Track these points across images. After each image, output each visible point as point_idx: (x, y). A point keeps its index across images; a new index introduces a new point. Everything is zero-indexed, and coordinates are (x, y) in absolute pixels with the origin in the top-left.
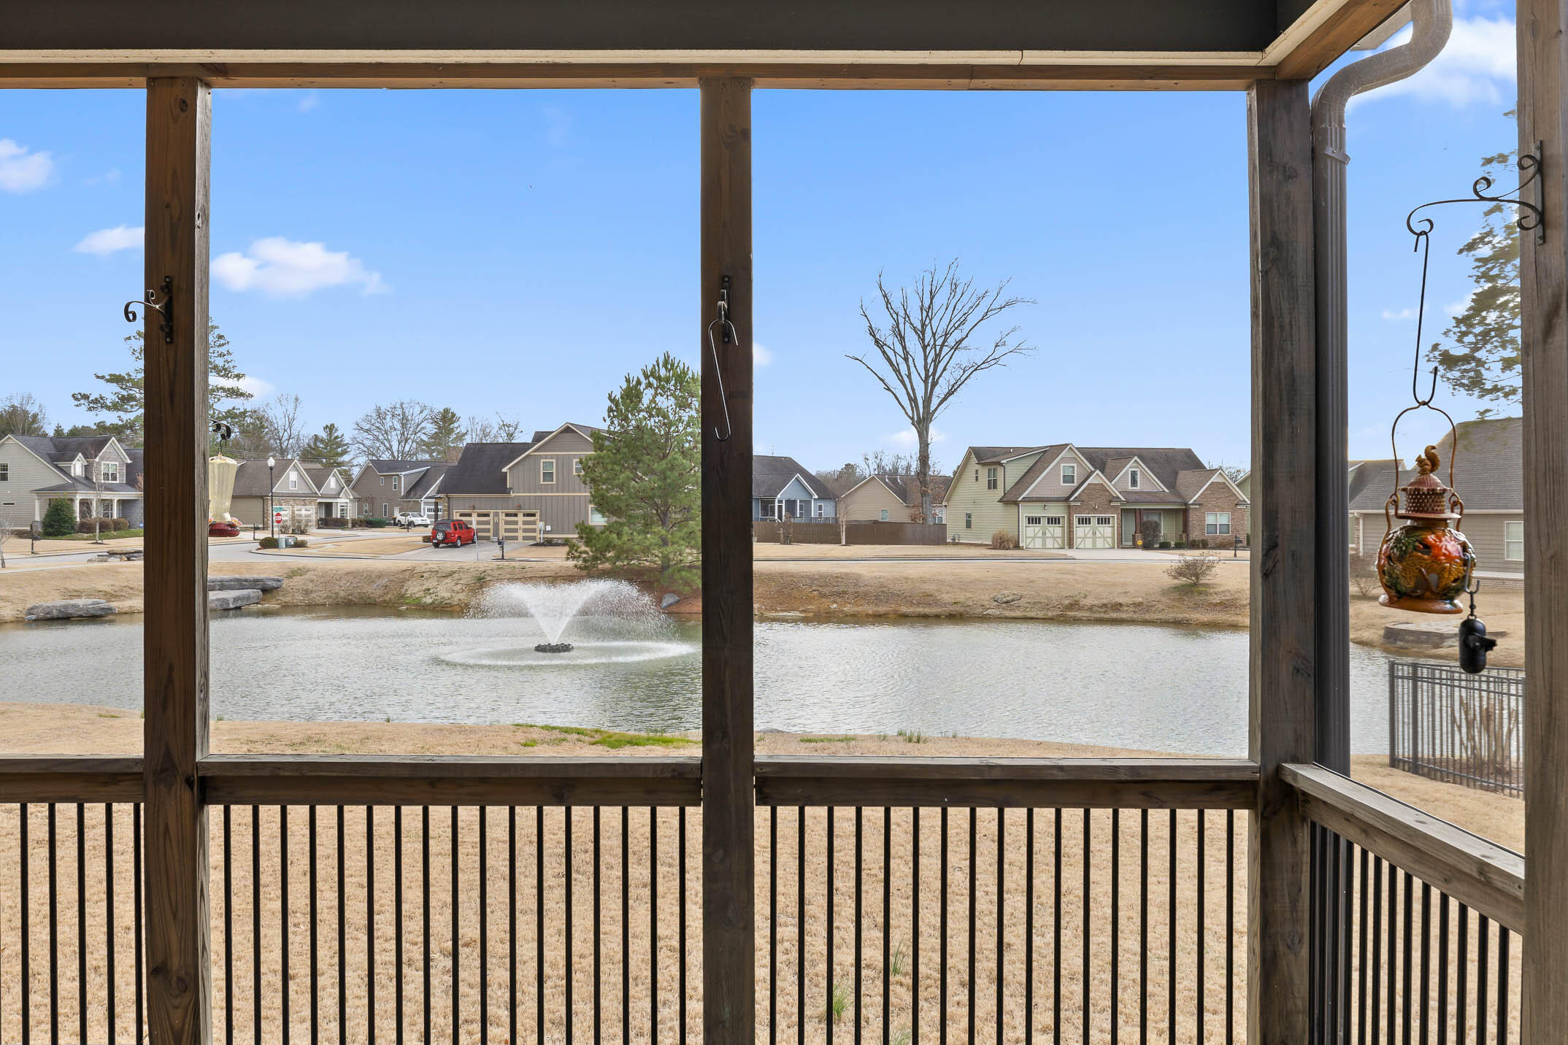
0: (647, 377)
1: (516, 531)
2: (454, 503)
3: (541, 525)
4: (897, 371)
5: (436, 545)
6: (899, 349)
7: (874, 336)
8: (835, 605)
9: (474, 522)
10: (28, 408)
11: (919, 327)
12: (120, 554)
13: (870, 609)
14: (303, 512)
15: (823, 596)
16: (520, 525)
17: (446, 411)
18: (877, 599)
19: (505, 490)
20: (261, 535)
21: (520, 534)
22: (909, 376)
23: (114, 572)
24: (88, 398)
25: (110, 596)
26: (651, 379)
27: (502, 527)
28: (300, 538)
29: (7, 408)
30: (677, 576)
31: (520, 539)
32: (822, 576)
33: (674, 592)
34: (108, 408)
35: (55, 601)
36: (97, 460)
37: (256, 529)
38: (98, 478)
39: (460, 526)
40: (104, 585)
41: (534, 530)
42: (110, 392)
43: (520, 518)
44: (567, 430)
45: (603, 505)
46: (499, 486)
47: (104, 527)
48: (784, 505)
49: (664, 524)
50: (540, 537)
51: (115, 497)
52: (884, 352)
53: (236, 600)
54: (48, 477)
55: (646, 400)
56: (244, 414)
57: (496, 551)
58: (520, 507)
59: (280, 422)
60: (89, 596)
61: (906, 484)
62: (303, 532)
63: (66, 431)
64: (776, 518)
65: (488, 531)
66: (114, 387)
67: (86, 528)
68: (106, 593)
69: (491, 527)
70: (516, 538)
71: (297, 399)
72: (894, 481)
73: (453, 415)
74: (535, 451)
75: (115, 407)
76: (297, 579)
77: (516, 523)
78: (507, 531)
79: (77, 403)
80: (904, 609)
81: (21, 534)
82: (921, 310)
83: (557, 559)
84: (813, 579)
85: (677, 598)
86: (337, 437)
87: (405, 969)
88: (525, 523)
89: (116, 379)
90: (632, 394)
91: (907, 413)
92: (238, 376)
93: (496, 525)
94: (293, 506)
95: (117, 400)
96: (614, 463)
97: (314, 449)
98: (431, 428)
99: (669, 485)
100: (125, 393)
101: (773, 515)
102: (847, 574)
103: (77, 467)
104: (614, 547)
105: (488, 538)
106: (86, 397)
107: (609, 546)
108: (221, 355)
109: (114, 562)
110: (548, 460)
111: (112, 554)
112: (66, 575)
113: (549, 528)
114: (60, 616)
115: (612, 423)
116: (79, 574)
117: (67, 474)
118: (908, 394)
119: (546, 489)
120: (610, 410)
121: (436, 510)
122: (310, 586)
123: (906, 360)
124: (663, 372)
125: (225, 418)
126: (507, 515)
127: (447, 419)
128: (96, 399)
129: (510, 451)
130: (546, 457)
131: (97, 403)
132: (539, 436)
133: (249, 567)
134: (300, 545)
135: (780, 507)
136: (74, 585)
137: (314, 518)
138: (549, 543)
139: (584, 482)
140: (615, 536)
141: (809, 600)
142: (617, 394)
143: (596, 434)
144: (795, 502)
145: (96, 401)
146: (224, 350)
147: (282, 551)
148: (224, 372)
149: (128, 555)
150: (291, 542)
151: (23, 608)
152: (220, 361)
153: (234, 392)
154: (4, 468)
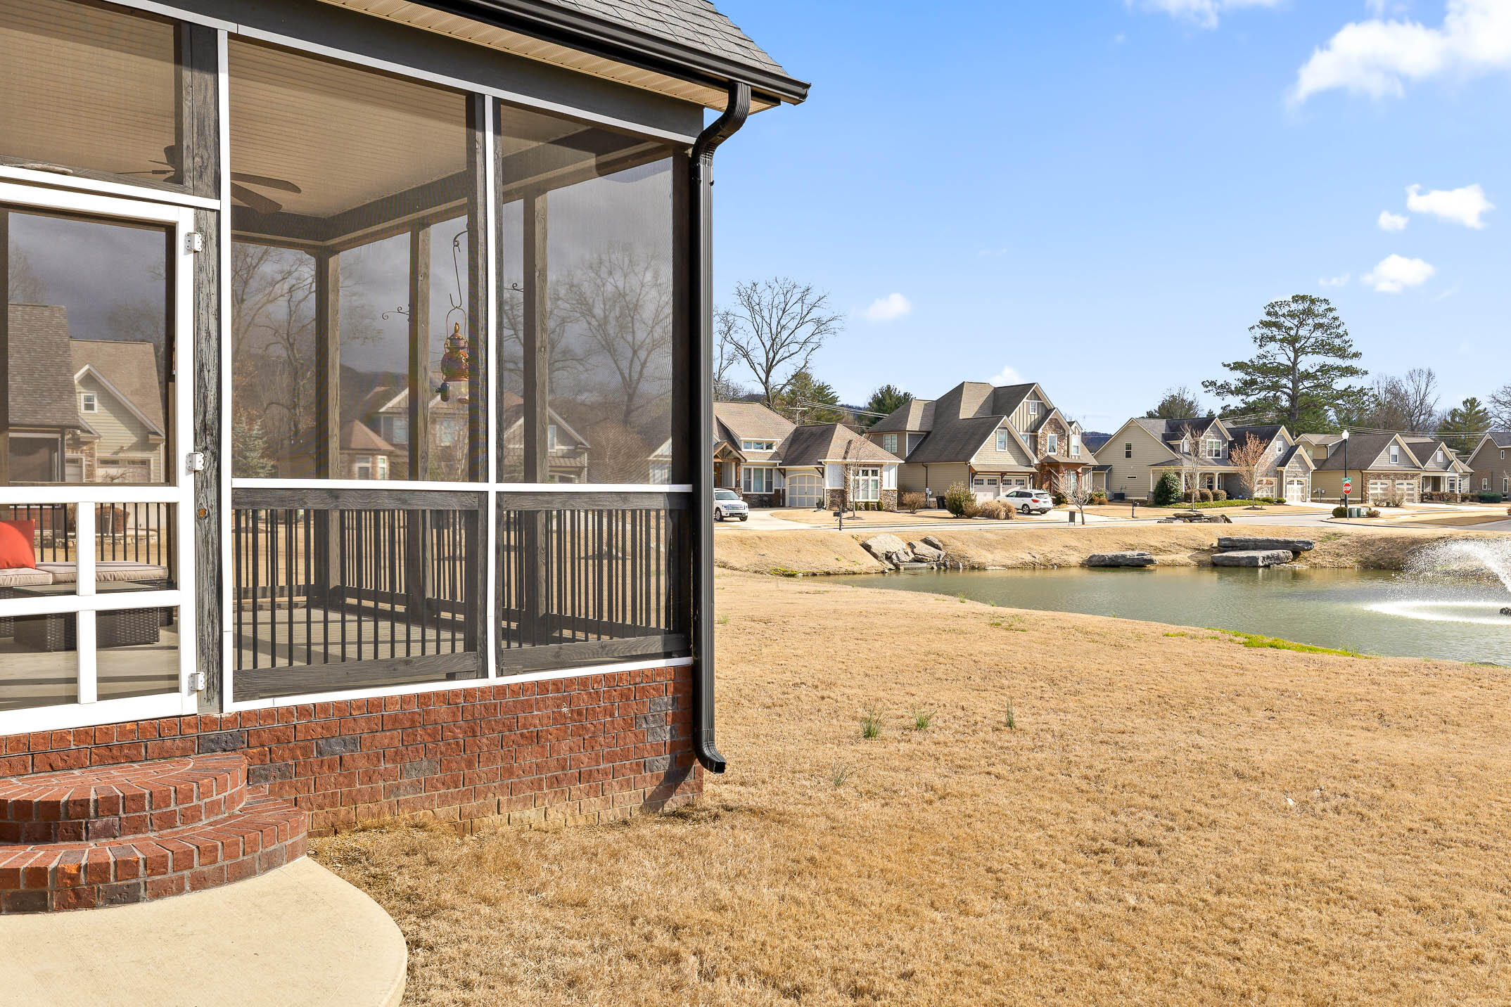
10: (1185, 398)
12: (1185, 517)
14: (1404, 486)
20: (1338, 506)
24: (1215, 384)
25: (1159, 550)
28: (1375, 509)
29: (1168, 399)
34: (1232, 393)
35: (1110, 551)
36: (1202, 438)
37: (1339, 500)
38: (1203, 455)
40: (1156, 541)
42: (1235, 378)
53: (1267, 558)
54: (1163, 454)
60: (1140, 549)
66: (1240, 375)
68: (1156, 548)
71: (1430, 374)
75: (1238, 392)
76: (1329, 543)
79: (1207, 389)
86: (1479, 412)
89: (1238, 366)
92: (1356, 355)
94: (1393, 481)
95: (1241, 385)
97: (1451, 425)
100: (1248, 378)
103: (1187, 444)
106: (1213, 383)
108: (1339, 336)
109: (1177, 522)
111: (1178, 517)
114: (1112, 563)
117: (1175, 450)
122: (1344, 551)
128: (1222, 385)
131: (1224, 389)
133: (1288, 533)
134: (1373, 515)
145: (1222, 387)
146: (1340, 331)
147: (1351, 521)
148: (1341, 352)
149: (1191, 519)
150: (1364, 512)
151: (1086, 556)
152: (1337, 342)
153: (1350, 371)
154: (1129, 447)
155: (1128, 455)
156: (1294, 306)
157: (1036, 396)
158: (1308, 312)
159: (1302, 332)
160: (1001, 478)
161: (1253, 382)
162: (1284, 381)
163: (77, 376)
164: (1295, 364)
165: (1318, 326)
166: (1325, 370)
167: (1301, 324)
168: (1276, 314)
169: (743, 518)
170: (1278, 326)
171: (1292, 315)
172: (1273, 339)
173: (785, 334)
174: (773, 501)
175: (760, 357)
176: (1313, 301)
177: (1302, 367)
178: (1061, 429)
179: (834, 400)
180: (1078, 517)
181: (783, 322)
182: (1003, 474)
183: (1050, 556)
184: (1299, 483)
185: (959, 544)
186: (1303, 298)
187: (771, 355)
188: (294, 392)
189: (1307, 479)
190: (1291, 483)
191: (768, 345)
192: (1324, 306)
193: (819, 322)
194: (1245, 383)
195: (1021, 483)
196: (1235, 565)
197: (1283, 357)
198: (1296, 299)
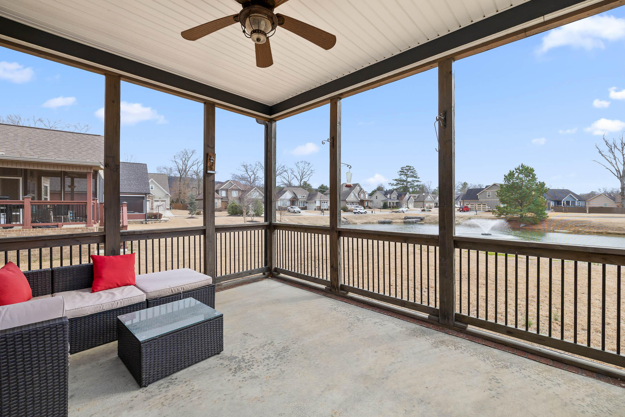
0: (516, 169)
1: (480, 208)
2: (465, 202)
3: (487, 207)
4: (611, 163)
5: (460, 211)
6: (612, 156)
7: (601, 154)
8: (581, 229)
9: (469, 206)
11: (621, 149)
13: (595, 231)
14: (431, 205)
15: (576, 226)
16: (482, 207)
17: (465, 183)
18: (598, 228)
19: (478, 199)
20: (422, 209)
21: (482, 209)
22: (616, 164)
23: (393, 215)
25: (393, 219)
26: (517, 170)
27: (477, 207)
28: (430, 209)
30: (525, 219)
31: (482, 210)
32: (576, 221)
33: (524, 223)
35: (383, 220)
36: (392, 195)
37: (421, 208)
38: (392, 198)
39: (466, 207)
40: (391, 217)
41: (485, 208)
42: (395, 182)
43: (482, 205)
44: (494, 185)
45: (503, 202)
46: (476, 198)
47: (393, 207)
48: (565, 202)
49: (521, 206)
50: (487, 210)
51: (395, 201)
52: (605, 158)
53: (415, 221)
54: (384, 198)
55: (516, 176)
56: (420, 185)
57: (475, 213)
58: (481, 203)
59: (428, 187)
60: (389, 219)
61: (615, 196)
62: (431, 209)
63: (388, 190)
64: (562, 205)
65: (473, 208)
66: (396, 182)
67: (390, 207)
68: (391, 219)
69: (474, 207)
70: (481, 210)
72: (610, 195)
73: (467, 183)
74: (486, 190)
75: (396, 185)
76: (428, 217)
77: (481, 207)
78: (478, 208)
80: (610, 231)
81: (379, 208)
82: (622, 144)
83: (490, 215)
84: (573, 222)
85: (525, 225)
87: (416, 290)
88: (483, 207)
89: (396, 180)
90: (511, 174)
91: (615, 175)
92: (419, 178)
93: (475, 207)
94: (429, 203)
96: (506, 191)
98: (461, 186)
99: (523, 196)
101: (561, 205)
102: (586, 221)
103: (388, 196)
104: (505, 212)
105: (473, 210)
106: (390, 183)
107: (504, 212)
108: (415, 174)
109: (393, 213)
110: (489, 192)
111: (393, 212)
112: (385, 215)
113: (489, 208)
114: (383, 222)
115: (505, 182)
116: (387, 215)
117: (387, 198)
118: (616, 169)
119: (489, 199)
120: (505, 179)
121: (461, 204)
122: (430, 219)
123: (615, 159)
124: (521, 168)
125: (416, 186)
126: (478, 205)
127: (465, 184)
129: (480, 190)
130: (489, 191)
131: (393, 185)
132: (487, 187)
133: (418, 215)
134: (430, 211)
135: (564, 203)
136: (386, 217)
137: (434, 206)
138: (489, 211)
139: (497, 196)
140: (506, 209)
141: (571, 227)
142: (507, 175)
143: (501, 185)
144: (569, 201)
145: (392, 184)
146: (416, 173)
147: (426, 212)
148: (416, 177)
149: (396, 212)
150: (428, 210)
151: (377, 221)
152: (415, 175)
153: (418, 181)
154: (377, 196)
155: (377, 198)
156: (407, 168)
157: (359, 186)
158: (410, 169)
159: (408, 173)
160: (352, 203)
161: (399, 183)
162: (404, 183)
163: (150, 181)
164: (407, 180)
165: (411, 172)
166: (413, 181)
167: (408, 171)
168: (403, 170)
169: (300, 212)
170: (403, 172)
171: (406, 169)
172: (402, 174)
173: (304, 173)
174: (305, 208)
175: (299, 178)
176: (410, 167)
177: (408, 180)
178: (364, 192)
179: (311, 187)
180: (373, 212)
181: (304, 170)
182: (353, 202)
183: (370, 221)
184: (411, 204)
185: (350, 218)
186: (408, 166)
187: (302, 177)
188: (199, 185)
189: (413, 204)
190: (410, 204)
191: (301, 175)
192: (412, 168)
193: (312, 170)
194: (397, 183)
195: (356, 204)
196: (409, 223)
197: (404, 178)
198: (407, 166)
